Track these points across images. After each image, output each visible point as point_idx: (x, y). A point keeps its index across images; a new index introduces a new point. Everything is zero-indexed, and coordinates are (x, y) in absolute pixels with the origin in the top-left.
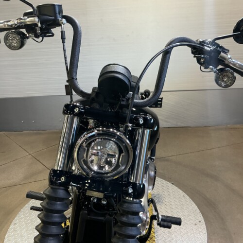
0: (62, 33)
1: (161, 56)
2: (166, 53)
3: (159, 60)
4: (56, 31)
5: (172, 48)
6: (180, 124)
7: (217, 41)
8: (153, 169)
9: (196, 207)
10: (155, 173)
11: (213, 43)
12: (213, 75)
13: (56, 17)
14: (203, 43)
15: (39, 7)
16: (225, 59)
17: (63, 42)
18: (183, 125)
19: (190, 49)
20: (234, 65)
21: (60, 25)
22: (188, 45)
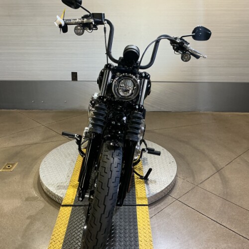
0: (105, 28)
1: (154, 43)
2: (157, 42)
3: (153, 45)
4: (100, 27)
5: (161, 39)
6: (163, 109)
7: (183, 38)
8: (144, 125)
9: (171, 155)
10: (145, 128)
11: (181, 39)
12: (180, 56)
13: (102, 19)
14: (176, 38)
15: (93, 14)
16: (187, 47)
17: (105, 33)
18: (165, 110)
19: (169, 41)
20: (191, 50)
21: (103, 24)
22: (168, 39)
